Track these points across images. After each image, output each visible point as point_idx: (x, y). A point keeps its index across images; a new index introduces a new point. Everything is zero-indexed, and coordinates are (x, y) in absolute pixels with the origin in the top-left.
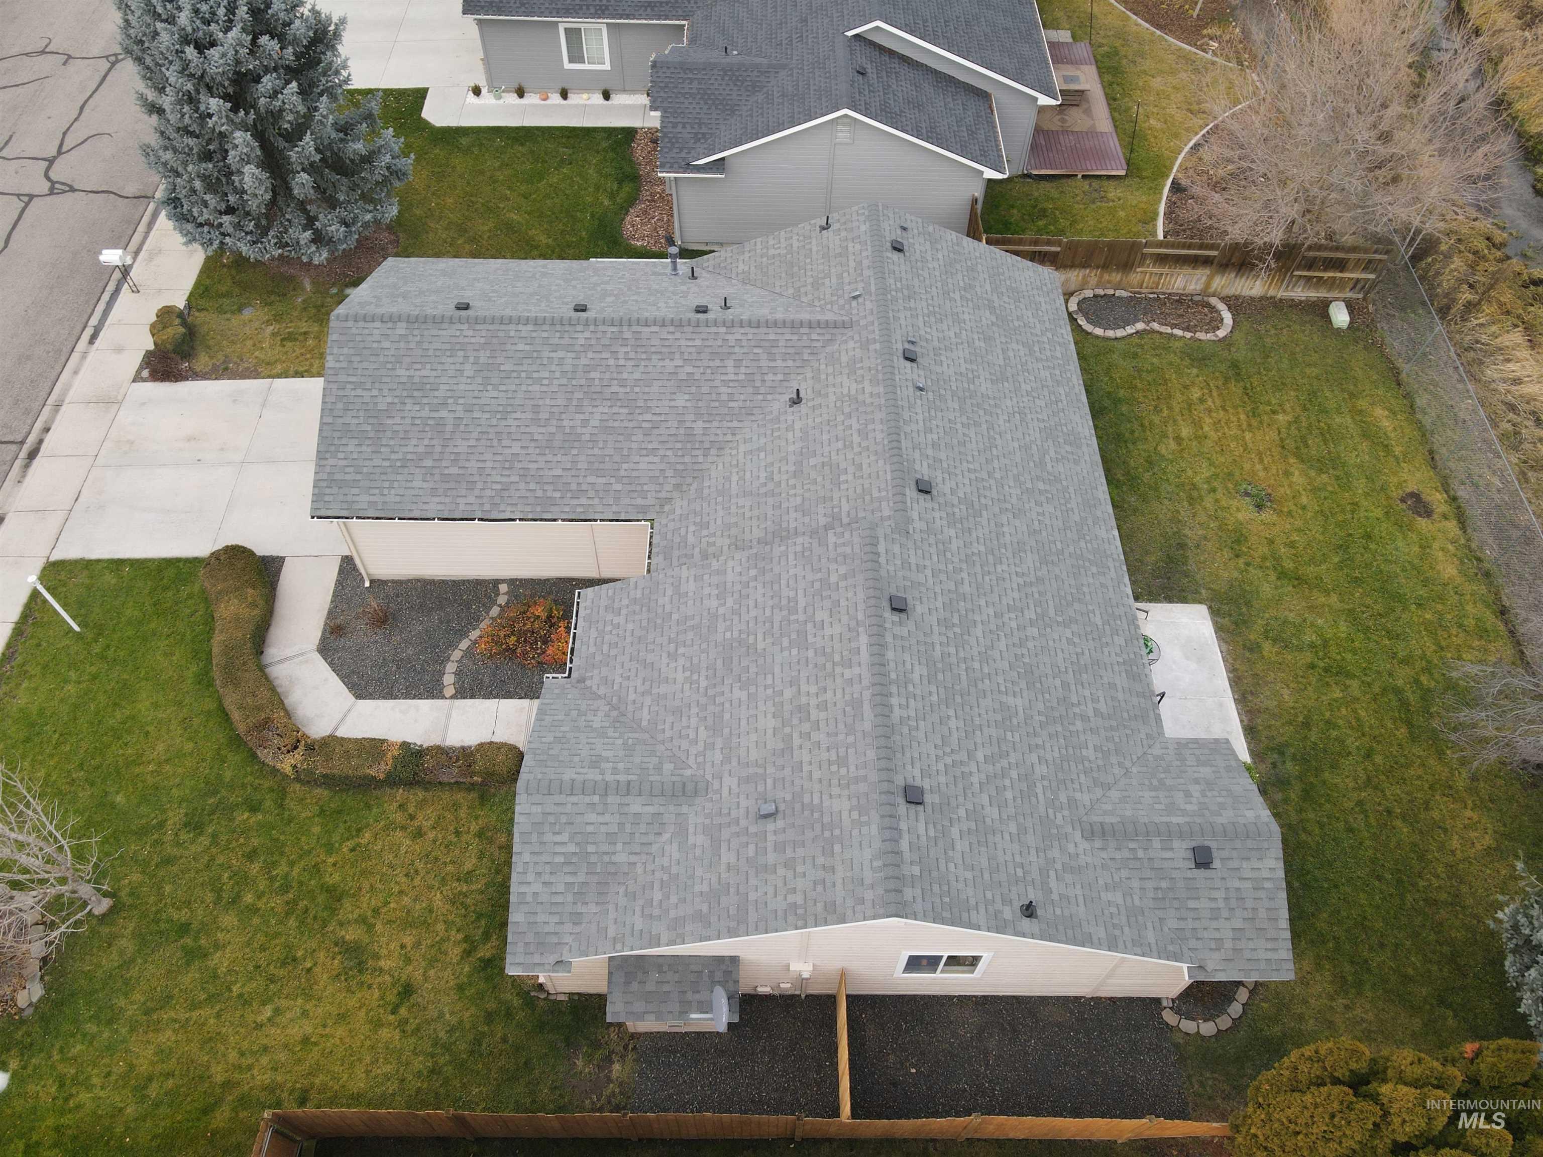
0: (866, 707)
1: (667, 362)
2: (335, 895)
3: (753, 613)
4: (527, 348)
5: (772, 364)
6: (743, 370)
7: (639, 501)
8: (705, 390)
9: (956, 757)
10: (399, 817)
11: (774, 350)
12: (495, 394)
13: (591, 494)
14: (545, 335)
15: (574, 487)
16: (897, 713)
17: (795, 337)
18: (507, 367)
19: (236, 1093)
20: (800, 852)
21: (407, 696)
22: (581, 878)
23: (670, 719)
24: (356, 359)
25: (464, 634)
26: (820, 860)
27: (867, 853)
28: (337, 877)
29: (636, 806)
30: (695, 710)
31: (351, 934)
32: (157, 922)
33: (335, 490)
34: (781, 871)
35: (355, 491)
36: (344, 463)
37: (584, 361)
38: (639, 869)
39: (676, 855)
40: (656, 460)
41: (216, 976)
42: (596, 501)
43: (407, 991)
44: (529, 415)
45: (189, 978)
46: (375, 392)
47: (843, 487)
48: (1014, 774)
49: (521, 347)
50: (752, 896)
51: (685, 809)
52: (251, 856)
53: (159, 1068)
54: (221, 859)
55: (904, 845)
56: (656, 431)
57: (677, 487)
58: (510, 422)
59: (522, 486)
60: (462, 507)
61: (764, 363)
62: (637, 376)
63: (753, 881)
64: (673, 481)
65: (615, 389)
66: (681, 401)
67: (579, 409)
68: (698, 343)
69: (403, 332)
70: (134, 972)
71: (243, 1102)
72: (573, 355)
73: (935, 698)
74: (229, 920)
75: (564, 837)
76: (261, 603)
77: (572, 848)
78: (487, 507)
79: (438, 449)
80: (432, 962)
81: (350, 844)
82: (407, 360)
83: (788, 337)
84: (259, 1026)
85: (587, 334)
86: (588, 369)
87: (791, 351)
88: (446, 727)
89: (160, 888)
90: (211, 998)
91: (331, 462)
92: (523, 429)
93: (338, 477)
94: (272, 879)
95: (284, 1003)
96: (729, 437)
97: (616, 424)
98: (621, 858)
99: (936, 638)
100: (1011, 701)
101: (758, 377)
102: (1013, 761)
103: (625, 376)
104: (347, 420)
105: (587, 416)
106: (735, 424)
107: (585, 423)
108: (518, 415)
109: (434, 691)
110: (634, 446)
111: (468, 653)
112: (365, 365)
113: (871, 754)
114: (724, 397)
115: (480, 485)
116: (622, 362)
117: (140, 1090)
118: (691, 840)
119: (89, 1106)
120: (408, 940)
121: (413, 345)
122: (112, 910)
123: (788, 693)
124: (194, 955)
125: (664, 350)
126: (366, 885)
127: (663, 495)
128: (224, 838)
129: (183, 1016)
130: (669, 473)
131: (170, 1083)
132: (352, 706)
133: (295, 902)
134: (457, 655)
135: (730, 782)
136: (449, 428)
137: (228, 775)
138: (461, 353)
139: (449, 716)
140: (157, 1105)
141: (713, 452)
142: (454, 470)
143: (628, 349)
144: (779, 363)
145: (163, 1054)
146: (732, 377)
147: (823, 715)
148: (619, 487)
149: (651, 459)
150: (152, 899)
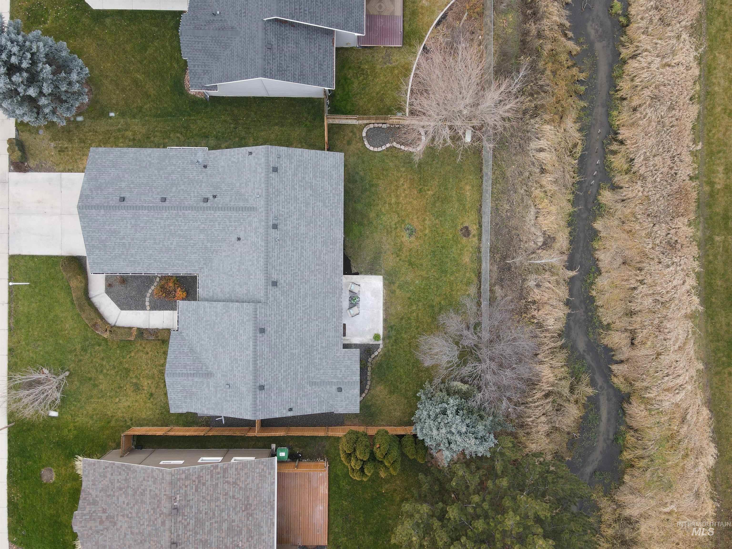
0: (251, 364)
1: (195, 223)
2: (128, 371)
3: (224, 325)
4: (147, 218)
5: (231, 224)
6: (221, 226)
7: (193, 268)
8: (209, 233)
9: (275, 373)
10: (140, 348)
11: (231, 219)
12: (140, 234)
13: (178, 266)
14: (152, 214)
15: (172, 264)
16: (259, 365)
17: (238, 215)
18: (142, 225)
19: (115, 418)
20: (235, 399)
21: (136, 309)
22: (185, 394)
23: (204, 352)
24: (90, 223)
25: (150, 288)
26: (239, 402)
27: (249, 403)
28: (127, 365)
29: (196, 379)
30: (210, 351)
31: (134, 381)
32: (83, 377)
33: (96, 265)
34: (230, 402)
35: (102, 266)
36: (96, 257)
37: (167, 223)
38: (199, 393)
39: (207, 392)
40: (197, 255)
41: (102, 391)
42: (180, 268)
43: (152, 395)
44: (152, 241)
45: (95, 392)
46: (100, 234)
47: (251, 280)
48: (292, 373)
49: (145, 218)
50: (224, 407)
51: (209, 380)
52: (103, 359)
53: (94, 412)
54: (94, 360)
55: (258, 401)
56: (195, 246)
57: (204, 264)
58: (147, 244)
59: (155, 264)
60: (138, 270)
61: (228, 223)
62: (186, 228)
63: (224, 403)
64: (203, 262)
65: (180, 232)
66: (202, 236)
67: (169, 239)
68: (205, 216)
69: (103, 213)
70: (81, 390)
71: (117, 420)
72: (163, 221)
73: (271, 357)
74: (101, 377)
75: (179, 386)
76: (83, 281)
77: (181, 388)
78: (146, 270)
79: (125, 252)
80: (157, 388)
81: (129, 356)
82: (107, 223)
83: (235, 214)
84: (116, 403)
85: (167, 214)
86: (169, 226)
87: (237, 219)
88: (149, 319)
89: (81, 368)
90: (102, 396)
91: (92, 257)
92: (152, 246)
93: (96, 261)
94: (110, 366)
95: (121, 398)
96: (219, 248)
97: (182, 244)
98: (194, 390)
99: (273, 338)
100: (294, 351)
101: (226, 228)
102: (292, 370)
103: (182, 228)
104: (93, 243)
105: (172, 241)
106: (220, 244)
107: (172, 244)
108: (149, 241)
109: (143, 308)
110: (189, 251)
111: (152, 294)
112: (94, 225)
113: (251, 377)
114: (216, 235)
115: (142, 264)
116: (180, 223)
117: (91, 418)
118: (211, 389)
119: (80, 421)
120: (150, 382)
121: (108, 218)
122: (70, 374)
123: (233, 354)
124: (95, 386)
125: (194, 219)
126: (135, 368)
127: (200, 266)
128: (93, 354)
129: (97, 400)
130: (201, 260)
131: (98, 416)
132: (120, 312)
133: (118, 372)
134: (148, 295)
135: (219, 375)
136: (127, 246)
137: (89, 335)
138: (125, 221)
139: (149, 316)
140: (97, 421)
141: (215, 253)
142: (132, 259)
143: (182, 219)
144: (233, 224)
145: (94, 409)
146: (217, 228)
147: (241, 363)
148: (186, 264)
149: (195, 255)
150: (79, 371)
